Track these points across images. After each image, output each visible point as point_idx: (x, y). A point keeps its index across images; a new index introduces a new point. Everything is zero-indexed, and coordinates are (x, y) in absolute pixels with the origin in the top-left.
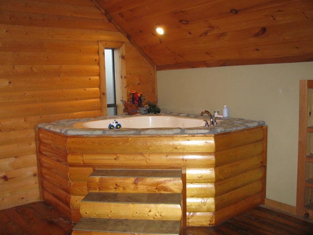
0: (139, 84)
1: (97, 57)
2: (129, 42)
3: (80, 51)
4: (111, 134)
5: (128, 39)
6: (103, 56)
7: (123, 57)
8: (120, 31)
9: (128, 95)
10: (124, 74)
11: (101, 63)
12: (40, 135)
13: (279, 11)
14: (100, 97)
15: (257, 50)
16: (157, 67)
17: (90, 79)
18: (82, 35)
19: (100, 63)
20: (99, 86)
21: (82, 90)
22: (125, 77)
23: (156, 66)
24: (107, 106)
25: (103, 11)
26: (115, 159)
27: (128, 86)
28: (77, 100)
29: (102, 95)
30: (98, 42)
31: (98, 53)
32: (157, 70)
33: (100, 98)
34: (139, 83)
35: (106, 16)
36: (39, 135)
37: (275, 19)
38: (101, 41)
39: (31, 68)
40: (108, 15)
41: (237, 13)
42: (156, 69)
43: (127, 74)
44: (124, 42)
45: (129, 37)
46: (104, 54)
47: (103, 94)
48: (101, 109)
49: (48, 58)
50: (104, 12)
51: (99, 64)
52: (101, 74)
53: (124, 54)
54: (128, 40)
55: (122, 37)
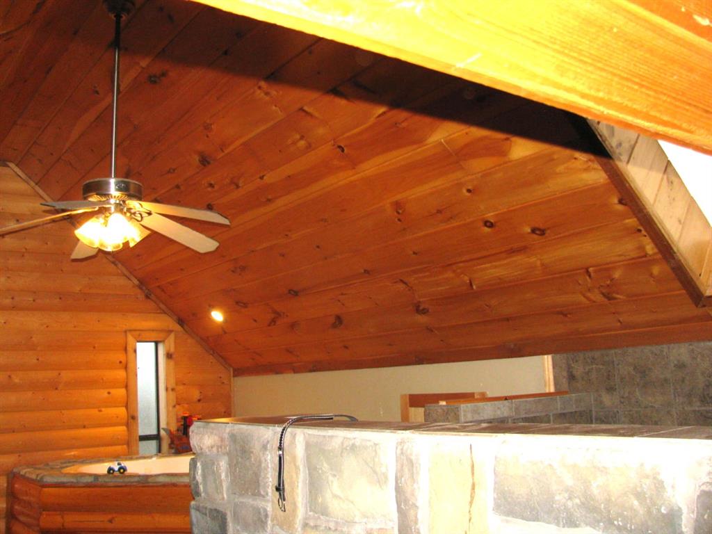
0: (199, 400)
1: (122, 357)
2: (182, 329)
3: (94, 347)
4: (106, 482)
5: (180, 325)
6: (134, 354)
7: (169, 356)
8: (165, 313)
9: (177, 419)
10: (172, 384)
11: (130, 365)
12: (16, 486)
13: (342, 294)
14: (128, 423)
15: (346, 347)
16: (235, 370)
17: (109, 393)
18: (99, 321)
19: (128, 367)
20: (124, 405)
21: (94, 412)
22: (173, 390)
23: (231, 369)
24: (138, 438)
25: (136, 282)
26: (111, 521)
27: (179, 404)
28: (84, 427)
29: (131, 420)
30: (126, 332)
31: (126, 349)
32: (235, 376)
33: (127, 425)
34: (198, 398)
35: (141, 289)
36: (13, 487)
37: (343, 305)
38: (130, 331)
39: (10, 376)
40: (144, 288)
41: (297, 295)
42: (232, 375)
43: (177, 384)
44: (171, 331)
45: (181, 322)
46: (135, 351)
47: (132, 418)
48: (128, 444)
49: (38, 359)
50: (138, 282)
51: (126, 368)
52: (129, 385)
53: (172, 350)
54: (180, 327)
55: (168, 322)
